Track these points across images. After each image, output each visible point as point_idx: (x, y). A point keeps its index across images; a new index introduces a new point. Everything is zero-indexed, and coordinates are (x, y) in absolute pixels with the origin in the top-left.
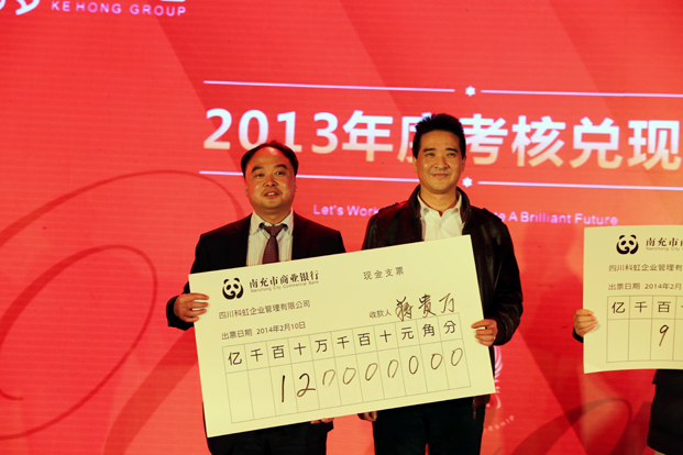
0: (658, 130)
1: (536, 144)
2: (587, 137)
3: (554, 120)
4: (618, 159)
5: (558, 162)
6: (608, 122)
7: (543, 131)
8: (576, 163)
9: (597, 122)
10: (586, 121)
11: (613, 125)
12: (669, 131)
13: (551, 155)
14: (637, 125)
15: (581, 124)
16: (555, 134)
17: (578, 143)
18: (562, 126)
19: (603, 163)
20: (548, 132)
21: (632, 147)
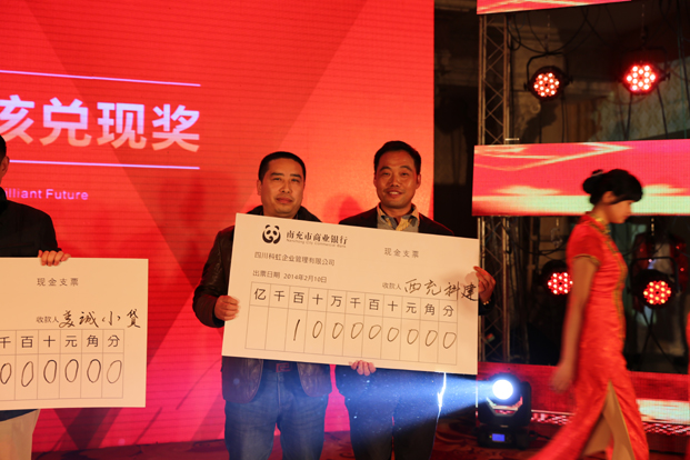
0: (125, 112)
1: (5, 121)
2: (56, 117)
3: (22, 99)
4: (88, 138)
5: (28, 139)
6: (77, 103)
7: (12, 109)
8: (46, 141)
9: (66, 102)
10: (55, 101)
11: (81, 106)
12: (135, 113)
13: (20, 132)
14: (105, 107)
15: (51, 104)
16: (23, 113)
17: (48, 122)
18: (31, 104)
19: (73, 141)
20: (16, 110)
21: (101, 126)
